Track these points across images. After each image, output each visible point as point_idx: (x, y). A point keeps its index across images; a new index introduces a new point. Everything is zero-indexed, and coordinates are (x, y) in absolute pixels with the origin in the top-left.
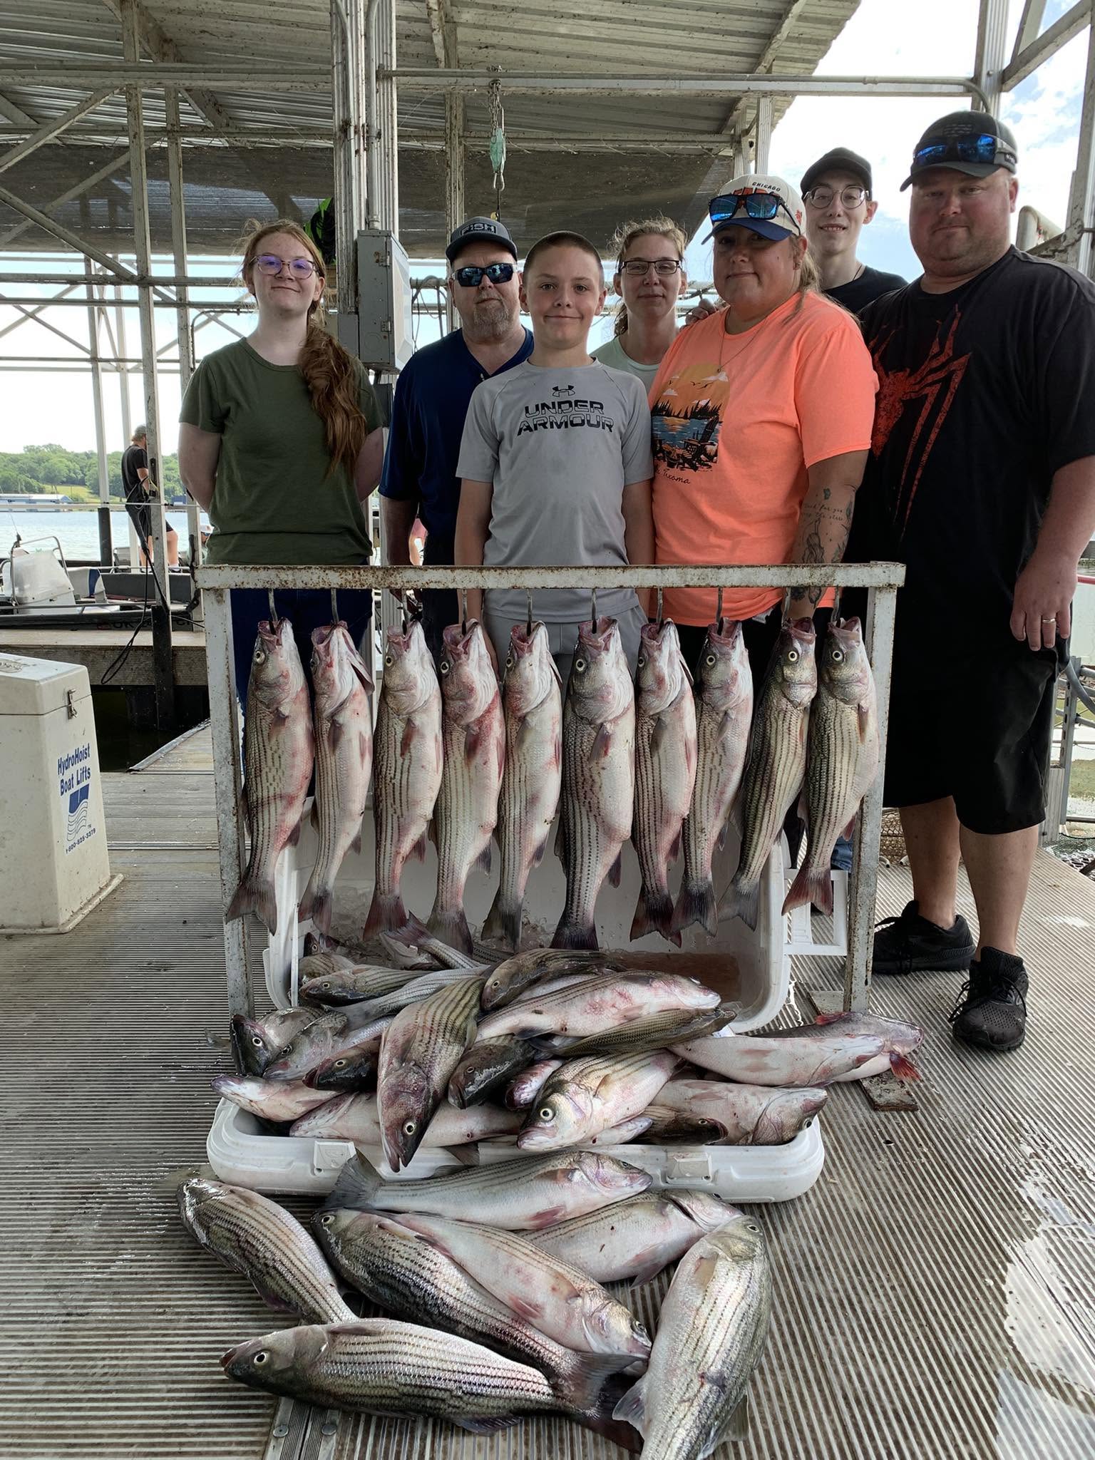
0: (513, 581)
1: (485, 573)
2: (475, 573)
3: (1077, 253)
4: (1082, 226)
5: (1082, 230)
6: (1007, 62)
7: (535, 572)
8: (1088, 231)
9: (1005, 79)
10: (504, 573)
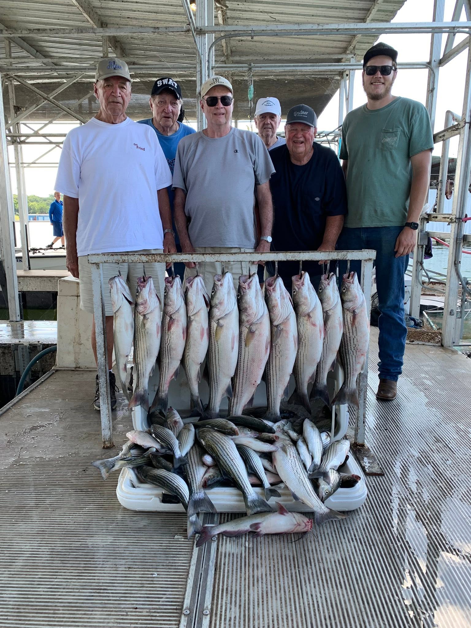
0: (216, 258)
1: (205, 255)
2: (201, 256)
3: (464, 131)
4: (465, 121)
5: (465, 123)
6: (441, 57)
7: (225, 255)
8: (468, 123)
9: (441, 62)
10: (213, 256)
